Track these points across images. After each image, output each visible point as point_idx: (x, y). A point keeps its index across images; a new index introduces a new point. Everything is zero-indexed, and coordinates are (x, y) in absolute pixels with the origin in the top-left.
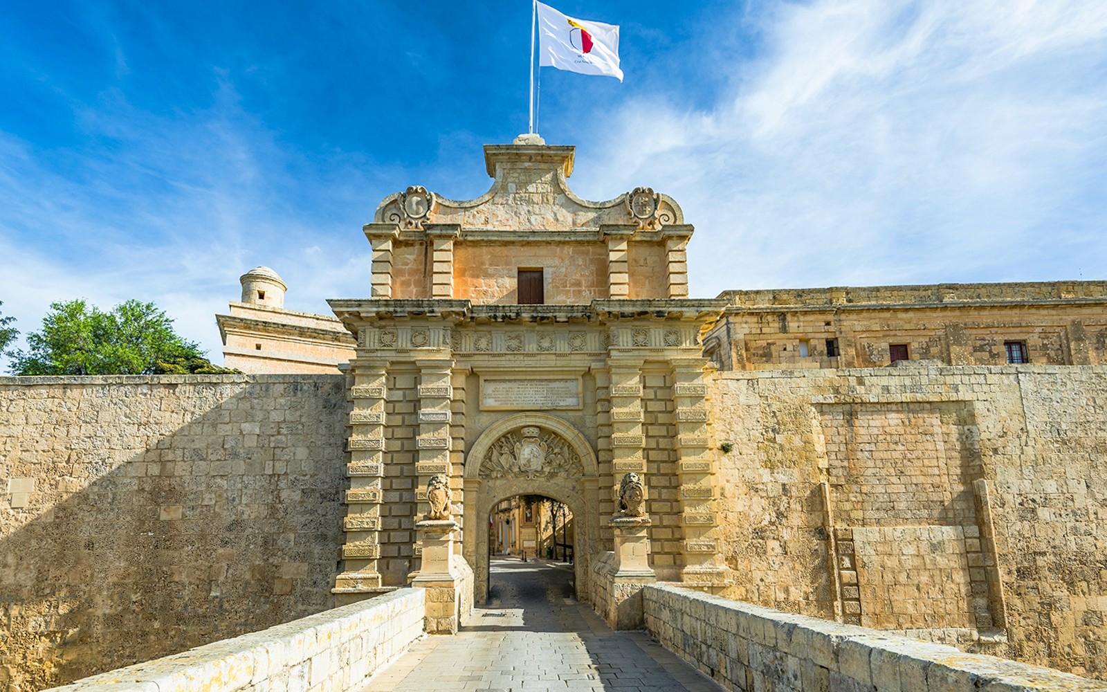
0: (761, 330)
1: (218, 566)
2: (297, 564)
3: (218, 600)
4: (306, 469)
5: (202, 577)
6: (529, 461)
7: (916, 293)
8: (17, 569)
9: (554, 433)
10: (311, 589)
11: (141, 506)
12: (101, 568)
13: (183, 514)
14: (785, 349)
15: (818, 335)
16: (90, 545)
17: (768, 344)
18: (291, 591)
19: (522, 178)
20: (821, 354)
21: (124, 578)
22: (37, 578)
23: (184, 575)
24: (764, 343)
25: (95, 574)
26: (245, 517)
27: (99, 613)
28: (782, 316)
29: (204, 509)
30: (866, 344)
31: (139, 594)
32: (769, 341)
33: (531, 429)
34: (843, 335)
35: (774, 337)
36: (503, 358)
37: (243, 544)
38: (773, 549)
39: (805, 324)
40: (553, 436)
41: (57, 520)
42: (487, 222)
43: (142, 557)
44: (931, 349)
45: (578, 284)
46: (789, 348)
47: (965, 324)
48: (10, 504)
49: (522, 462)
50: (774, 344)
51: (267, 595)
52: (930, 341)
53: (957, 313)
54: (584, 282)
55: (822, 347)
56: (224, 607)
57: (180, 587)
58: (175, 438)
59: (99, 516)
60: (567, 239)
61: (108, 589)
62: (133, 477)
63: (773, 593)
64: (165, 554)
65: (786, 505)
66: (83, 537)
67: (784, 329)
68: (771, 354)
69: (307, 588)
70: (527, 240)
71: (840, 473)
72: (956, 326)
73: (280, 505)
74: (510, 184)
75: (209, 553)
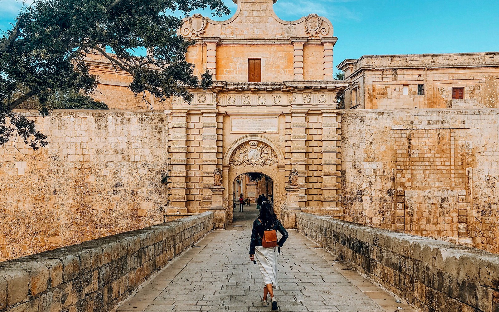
0: (382, 80)
1: (113, 203)
2: (148, 203)
3: (114, 218)
4: (149, 159)
5: (106, 208)
6: (253, 157)
7: (472, 57)
8: (24, 202)
9: (265, 143)
10: (154, 214)
11: (76, 175)
12: (61, 203)
13: (95, 179)
14: (395, 90)
15: (413, 82)
16: (55, 192)
17: (386, 87)
18: (146, 215)
19: (251, 7)
20: (414, 93)
21: (72, 207)
22: (34, 207)
23: (98, 207)
24: (384, 87)
25: (59, 206)
26: (123, 181)
27: (63, 222)
28: (394, 70)
29: (105, 177)
30: (440, 88)
31: (79, 215)
32: (386, 86)
33: (254, 142)
34: (428, 82)
35: (389, 83)
36: (241, 108)
37: (123, 194)
38: (366, 200)
39: (407, 76)
40: (264, 145)
41: (39, 181)
42: (232, 33)
43: (79, 198)
44: (476, 91)
45: (278, 67)
46: (397, 90)
47: (497, 76)
48: (17, 173)
49: (250, 158)
50: (389, 87)
51: (135, 216)
52: (476, 86)
53: (493, 70)
54: (281, 66)
55: (415, 89)
56: (117, 221)
57: (96, 212)
58: (88, 143)
59: (58, 179)
60: (273, 43)
61: (65, 212)
62: (71, 162)
63: (364, 220)
64: (89, 198)
65: (374, 179)
66: (52, 189)
67: (395, 79)
68: (387, 93)
69: (153, 214)
70: (252, 43)
71: (402, 164)
72: (491, 78)
73: (138, 176)
74: (244, 11)
75: (108, 197)
